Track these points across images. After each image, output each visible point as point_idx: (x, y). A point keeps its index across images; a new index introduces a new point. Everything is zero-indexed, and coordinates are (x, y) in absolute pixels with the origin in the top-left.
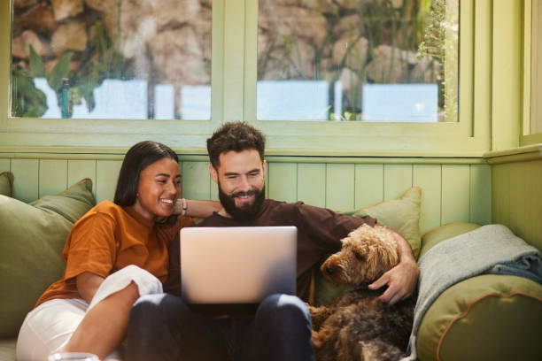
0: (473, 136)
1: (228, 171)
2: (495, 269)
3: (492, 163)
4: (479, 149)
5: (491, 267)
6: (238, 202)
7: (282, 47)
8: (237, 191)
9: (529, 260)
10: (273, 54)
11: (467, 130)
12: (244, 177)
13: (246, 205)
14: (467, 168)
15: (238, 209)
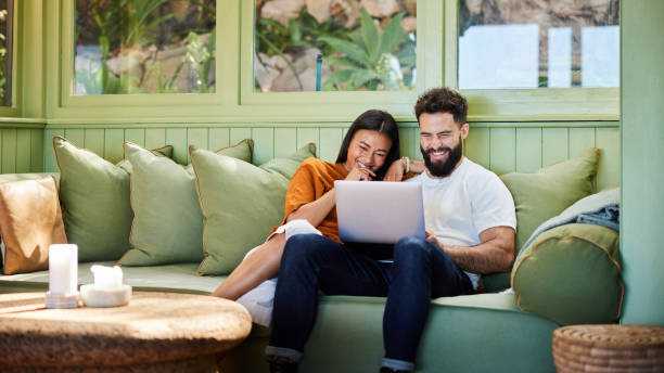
2: (579, 220)
5: (577, 217)
9: (611, 211)
12: (435, 137)
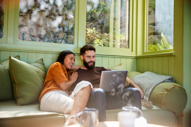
0: (132, 52)
1: (88, 55)
3: (137, 58)
4: (134, 55)
6: (90, 64)
7: (49, 33)
8: (90, 61)
10: (47, 35)
11: (131, 51)
12: (92, 57)
13: (91, 65)
14: (131, 59)
15: (89, 66)
